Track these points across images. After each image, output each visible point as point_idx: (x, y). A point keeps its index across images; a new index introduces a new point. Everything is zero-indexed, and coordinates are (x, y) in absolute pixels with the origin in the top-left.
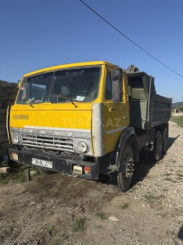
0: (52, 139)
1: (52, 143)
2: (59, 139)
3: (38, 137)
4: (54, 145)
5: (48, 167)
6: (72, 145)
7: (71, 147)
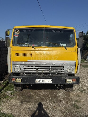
0: (49, 67)
1: (50, 69)
2: (54, 67)
3: (38, 67)
4: (51, 70)
5: (49, 82)
6: (63, 69)
7: (62, 70)
